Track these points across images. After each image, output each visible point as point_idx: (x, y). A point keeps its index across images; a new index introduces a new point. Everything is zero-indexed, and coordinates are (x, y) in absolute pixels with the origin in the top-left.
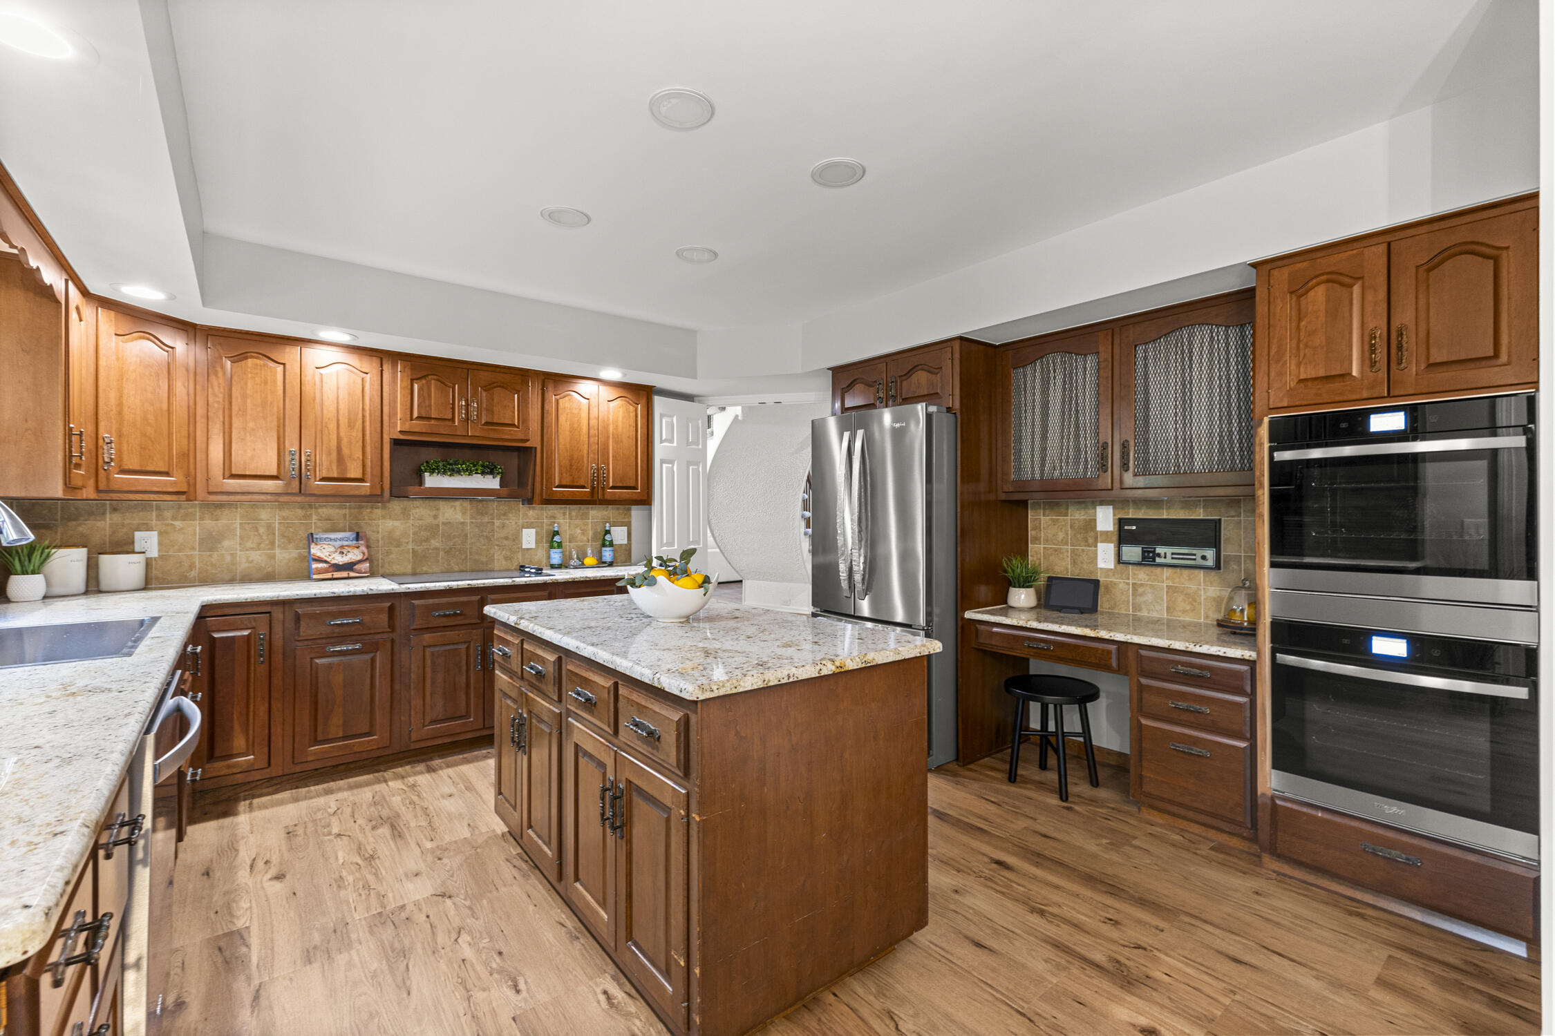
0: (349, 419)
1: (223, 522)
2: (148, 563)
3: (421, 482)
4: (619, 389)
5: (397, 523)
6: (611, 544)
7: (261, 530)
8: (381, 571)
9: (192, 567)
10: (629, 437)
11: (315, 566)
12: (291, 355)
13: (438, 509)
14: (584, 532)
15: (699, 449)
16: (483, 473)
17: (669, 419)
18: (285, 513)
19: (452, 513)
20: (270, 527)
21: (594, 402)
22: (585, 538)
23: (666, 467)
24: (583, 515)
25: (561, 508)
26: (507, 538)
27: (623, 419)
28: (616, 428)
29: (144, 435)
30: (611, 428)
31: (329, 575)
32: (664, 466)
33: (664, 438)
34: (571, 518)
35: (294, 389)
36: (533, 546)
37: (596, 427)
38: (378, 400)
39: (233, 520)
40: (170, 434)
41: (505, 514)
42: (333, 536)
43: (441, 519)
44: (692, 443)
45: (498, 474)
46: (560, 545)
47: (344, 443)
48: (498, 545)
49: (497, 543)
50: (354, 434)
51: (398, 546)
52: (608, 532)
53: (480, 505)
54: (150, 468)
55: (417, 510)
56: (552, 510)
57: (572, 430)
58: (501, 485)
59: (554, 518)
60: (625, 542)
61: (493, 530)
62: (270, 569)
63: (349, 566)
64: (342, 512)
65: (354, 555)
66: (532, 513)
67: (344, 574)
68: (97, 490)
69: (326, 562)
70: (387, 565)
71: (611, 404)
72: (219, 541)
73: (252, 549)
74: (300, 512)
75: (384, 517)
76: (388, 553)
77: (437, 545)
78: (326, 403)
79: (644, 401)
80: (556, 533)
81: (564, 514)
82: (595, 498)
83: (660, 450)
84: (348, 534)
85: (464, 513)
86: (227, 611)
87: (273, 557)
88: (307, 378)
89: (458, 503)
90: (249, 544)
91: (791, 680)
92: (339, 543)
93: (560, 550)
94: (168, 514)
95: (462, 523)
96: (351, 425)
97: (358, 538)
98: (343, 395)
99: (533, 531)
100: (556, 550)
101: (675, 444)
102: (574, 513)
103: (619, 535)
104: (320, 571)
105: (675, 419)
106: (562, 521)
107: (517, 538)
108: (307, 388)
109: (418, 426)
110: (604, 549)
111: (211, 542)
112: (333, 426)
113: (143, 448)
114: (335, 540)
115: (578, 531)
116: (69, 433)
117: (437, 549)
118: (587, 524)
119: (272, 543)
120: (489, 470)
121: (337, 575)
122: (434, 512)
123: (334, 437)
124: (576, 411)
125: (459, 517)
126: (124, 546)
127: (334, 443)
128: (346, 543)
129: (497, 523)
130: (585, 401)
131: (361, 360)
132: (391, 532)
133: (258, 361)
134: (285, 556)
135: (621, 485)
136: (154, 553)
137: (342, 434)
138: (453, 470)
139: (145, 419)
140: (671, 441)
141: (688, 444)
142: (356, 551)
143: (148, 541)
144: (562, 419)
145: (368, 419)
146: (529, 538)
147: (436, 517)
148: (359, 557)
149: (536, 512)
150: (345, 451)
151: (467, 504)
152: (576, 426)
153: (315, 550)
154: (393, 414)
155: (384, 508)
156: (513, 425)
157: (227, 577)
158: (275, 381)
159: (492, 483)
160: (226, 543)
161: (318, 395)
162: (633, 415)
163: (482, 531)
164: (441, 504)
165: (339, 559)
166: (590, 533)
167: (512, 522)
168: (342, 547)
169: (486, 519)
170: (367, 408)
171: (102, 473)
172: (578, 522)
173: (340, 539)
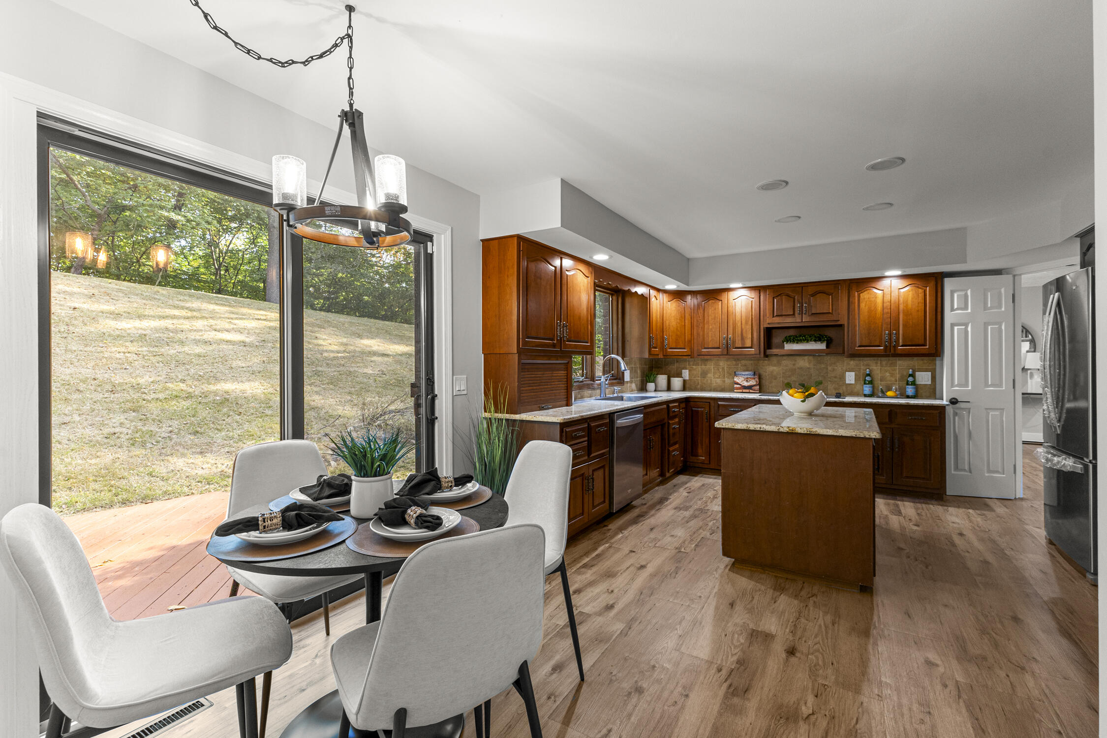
0: (746, 321)
1: (708, 367)
2: (685, 381)
3: (784, 347)
4: (908, 280)
5: (775, 368)
6: (914, 383)
7: (721, 370)
8: (768, 391)
9: (698, 384)
10: (918, 311)
11: (735, 386)
12: (725, 295)
13: (796, 361)
14: (892, 375)
15: (1003, 312)
16: (815, 341)
17: (963, 293)
18: (729, 363)
19: (803, 363)
20: (723, 368)
21: (887, 291)
22: (893, 379)
23: (958, 329)
24: (891, 364)
25: (874, 360)
26: (835, 377)
27: (912, 299)
28: (907, 305)
29: (677, 335)
30: (901, 307)
31: (741, 391)
32: (956, 328)
33: (956, 307)
34: (882, 366)
35: (725, 310)
36: (853, 382)
37: (889, 307)
38: (758, 309)
39: (711, 366)
40: (685, 333)
41: (835, 363)
42: (744, 373)
43: (797, 366)
44: (991, 308)
45: (824, 341)
46: (871, 382)
47: (744, 331)
48: (830, 381)
50: (748, 327)
51: (775, 379)
52: (913, 375)
53: (819, 358)
54: (679, 347)
55: (785, 361)
56: (867, 361)
57: (870, 311)
58: (827, 347)
59: (869, 365)
60: (929, 383)
61: (827, 373)
62: (723, 387)
63: (750, 387)
64: (751, 362)
65: (752, 382)
66: (852, 363)
67: (748, 391)
68: (664, 356)
69: (740, 385)
70: (770, 388)
71: (902, 291)
72: (707, 374)
73: (717, 378)
74: (734, 363)
75: (769, 365)
76: (771, 382)
78: (737, 315)
79: (933, 283)
80: (868, 375)
81: (877, 363)
82: (891, 352)
83: (949, 317)
84: (750, 373)
85: (810, 363)
86: (696, 400)
87: (724, 381)
88: (730, 305)
89: (806, 358)
90: (716, 376)
91: (762, 429)
92: (746, 376)
93: (870, 385)
94: (691, 363)
95: (809, 368)
96: (746, 323)
97: (754, 375)
98: (744, 310)
99: (853, 374)
100: (868, 386)
101: (969, 311)
102: (884, 363)
103: (924, 378)
104: (737, 389)
105: (969, 292)
106: (875, 368)
107: (843, 377)
108: (730, 309)
109: (777, 320)
110: (907, 386)
111: (704, 374)
112: (739, 324)
113: (677, 340)
114: (745, 375)
115: (888, 374)
116: (650, 338)
117: (794, 381)
118: (895, 370)
119: (724, 376)
120: (819, 339)
121: (744, 391)
122: (793, 363)
123: (740, 329)
124: (873, 299)
125: (807, 365)
126: (679, 375)
127: (740, 333)
128: (749, 376)
129: (830, 368)
130: (880, 292)
131: (751, 293)
132: (772, 372)
133: (713, 301)
134: (728, 381)
135: (910, 343)
136: (687, 378)
137: (743, 327)
138: (798, 340)
139: (677, 329)
140: (966, 308)
141: (986, 308)
142: (753, 380)
143: (686, 374)
144: (862, 305)
145: (754, 320)
146: (850, 378)
147: (794, 365)
148: (755, 383)
149: (855, 362)
150: (744, 335)
151: (811, 358)
152: (873, 308)
153: (736, 379)
154: (765, 315)
155: (769, 360)
156: (830, 313)
157: (709, 389)
158: (718, 308)
159: (822, 346)
160: (709, 375)
161: (734, 311)
162: (921, 295)
163: (820, 373)
164: (798, 358)
165: (746, 384)
166: (898, 376)
167: (839, 368)
168: (747, 378)
169: (823, 366)
170: (753, 314)
171: (664, 350)
172: (889, 368)
173: (747, 375)
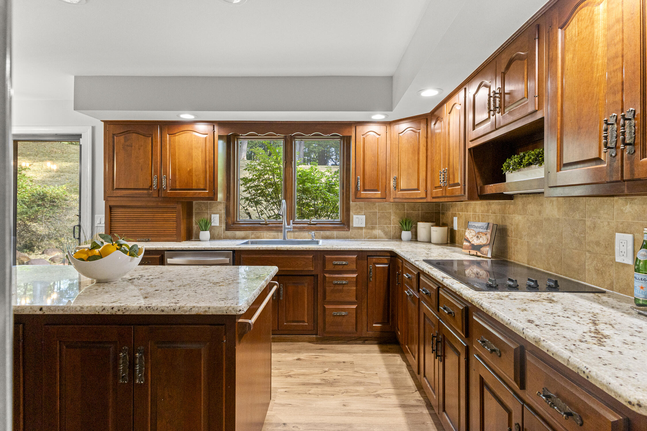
5: (520, 218)
11: (465, 243)
12: (444, 109)
13: (542, 205)
26: (598, 244)
31: (468, 251)
35: (444, 132)
40: (419, 170)
41: (596, 211)
42: (477, 225)
43: (544, 214)
47: (455, 159)
48: (589, 251)
49: (588, 248)
50: (457, 152)
51: (521, 238)
61: (584, 231)
63: (478, 247)
67: (475, 252)
69: (471, 242)
70: (515, 253)
76: (516, 243)
77: (541, 241)
85: (559, 209)
88: (447, 122)
92: (478, 230)
94: (459, 208)
95: (559, 220)
97: (487, 228)
98: (455, 127)
99: (630, 237)
107: (610, 245)
108: (447, 129)
109: (477, 133)
114: (477, 228)
117: (540, 244)
121: (472, 252)
122: (539, 208)
123: (452, 157)
125: (556, 213)
127: (452, 162)
128: (481, 230)
129: (589, 223)
131: (459, 97)
133: (439, 121)
136: (456, 228)
137: (454, 153)
142: (484, 237)
143: (455, 222)
146: (624, 247)
147: (540, 212)
148: (485, 242)
149: (636, 207)
150: (455, 165)
153: (467, 234)
158: (441, 130)
161: (449, 131)
163: (574, 231)
164: (544, 199)
165: (475, 242)
167: (603, 221)
168: (479, 233)
169: (577, 216)
171: (392, 192)
173: (480, 227)
